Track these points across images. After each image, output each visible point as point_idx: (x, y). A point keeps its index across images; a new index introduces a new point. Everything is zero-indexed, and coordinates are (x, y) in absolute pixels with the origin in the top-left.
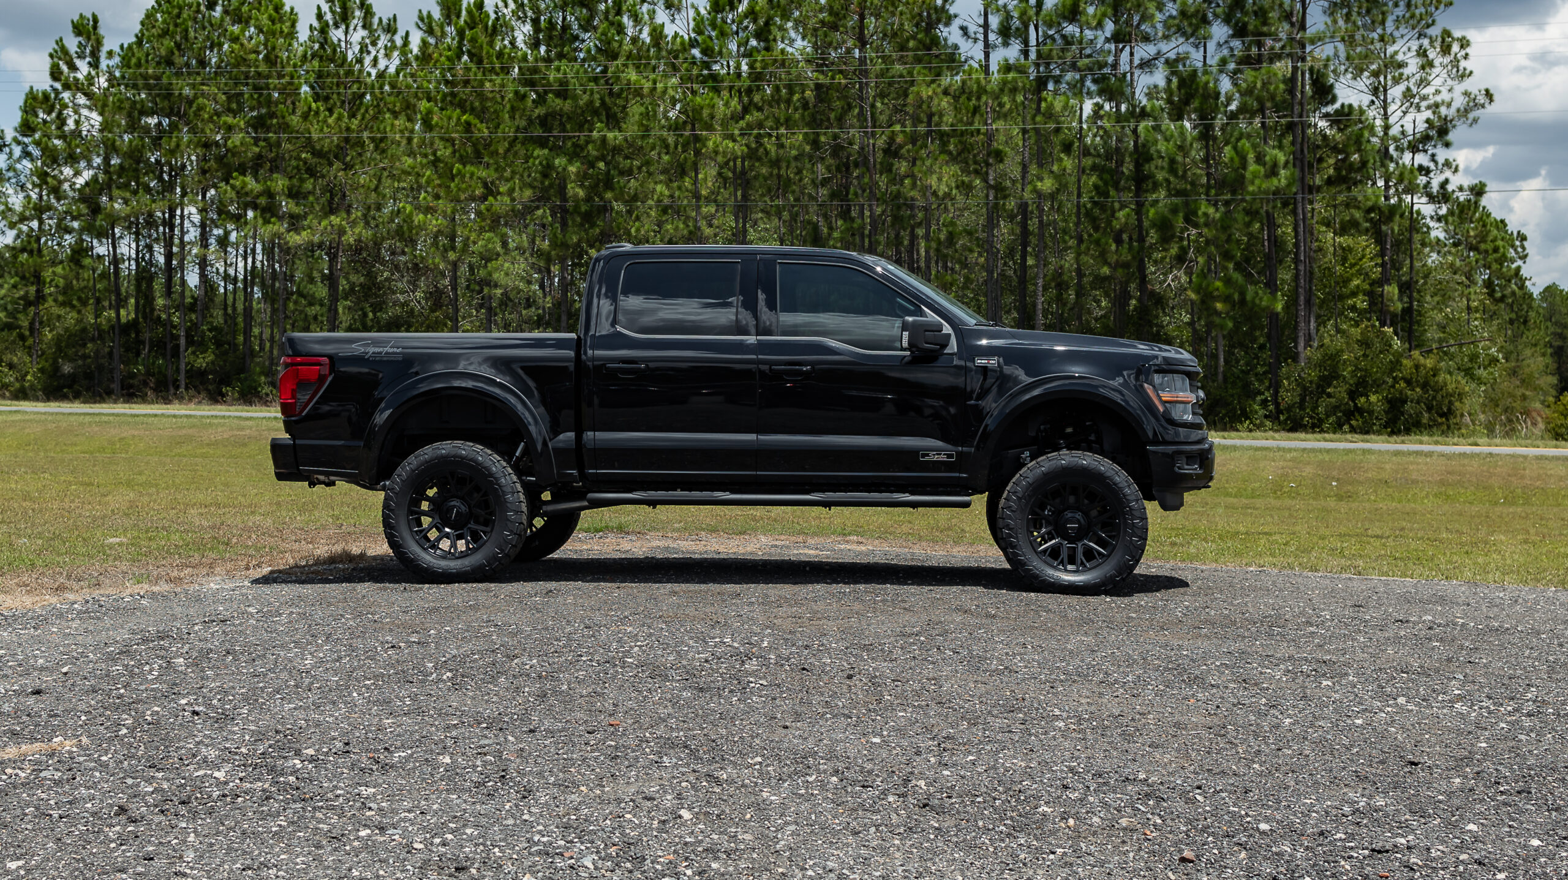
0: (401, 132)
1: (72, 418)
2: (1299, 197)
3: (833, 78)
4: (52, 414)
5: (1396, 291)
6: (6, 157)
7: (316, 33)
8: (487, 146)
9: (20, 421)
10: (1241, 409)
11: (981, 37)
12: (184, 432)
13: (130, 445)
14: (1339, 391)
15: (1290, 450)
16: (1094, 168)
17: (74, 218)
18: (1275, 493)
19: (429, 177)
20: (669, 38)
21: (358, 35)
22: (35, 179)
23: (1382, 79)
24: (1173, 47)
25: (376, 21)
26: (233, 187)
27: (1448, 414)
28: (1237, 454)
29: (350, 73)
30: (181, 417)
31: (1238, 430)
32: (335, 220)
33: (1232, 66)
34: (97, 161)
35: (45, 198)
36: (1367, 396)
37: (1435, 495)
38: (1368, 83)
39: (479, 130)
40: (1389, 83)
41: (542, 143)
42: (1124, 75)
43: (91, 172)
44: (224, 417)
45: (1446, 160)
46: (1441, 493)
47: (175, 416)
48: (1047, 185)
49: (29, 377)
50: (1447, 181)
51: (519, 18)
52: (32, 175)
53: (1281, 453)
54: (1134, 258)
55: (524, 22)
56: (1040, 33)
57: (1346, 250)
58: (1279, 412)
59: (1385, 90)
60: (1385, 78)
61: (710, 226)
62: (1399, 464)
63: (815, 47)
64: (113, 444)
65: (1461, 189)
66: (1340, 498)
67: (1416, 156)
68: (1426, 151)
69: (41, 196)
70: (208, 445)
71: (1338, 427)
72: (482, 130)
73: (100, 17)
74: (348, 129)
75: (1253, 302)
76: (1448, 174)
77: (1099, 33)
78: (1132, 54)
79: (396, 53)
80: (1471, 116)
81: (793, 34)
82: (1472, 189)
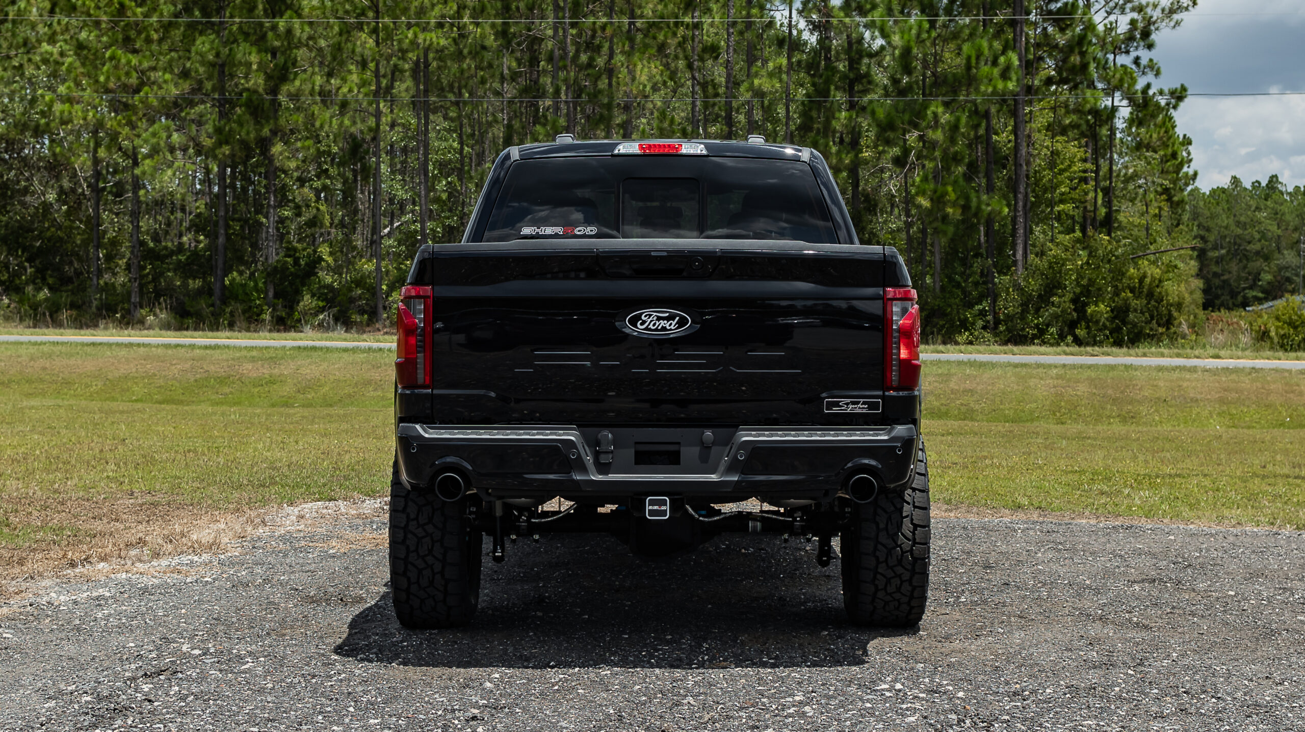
2: (1020, 98)
5: (1100, 196)
10: (959, 320)
14: (1062, 302)
27: (1168, 322)
31: (957, 343)
45: (1151, 60)
50: (1148, 86)
58: (997, 322)
65: (1161, 93)
67: (1118, 57)
68: (1128, 53)
71: (1061, 338)
76: (1150, 77)
80: (1176, 17)
82: (1172, 93)
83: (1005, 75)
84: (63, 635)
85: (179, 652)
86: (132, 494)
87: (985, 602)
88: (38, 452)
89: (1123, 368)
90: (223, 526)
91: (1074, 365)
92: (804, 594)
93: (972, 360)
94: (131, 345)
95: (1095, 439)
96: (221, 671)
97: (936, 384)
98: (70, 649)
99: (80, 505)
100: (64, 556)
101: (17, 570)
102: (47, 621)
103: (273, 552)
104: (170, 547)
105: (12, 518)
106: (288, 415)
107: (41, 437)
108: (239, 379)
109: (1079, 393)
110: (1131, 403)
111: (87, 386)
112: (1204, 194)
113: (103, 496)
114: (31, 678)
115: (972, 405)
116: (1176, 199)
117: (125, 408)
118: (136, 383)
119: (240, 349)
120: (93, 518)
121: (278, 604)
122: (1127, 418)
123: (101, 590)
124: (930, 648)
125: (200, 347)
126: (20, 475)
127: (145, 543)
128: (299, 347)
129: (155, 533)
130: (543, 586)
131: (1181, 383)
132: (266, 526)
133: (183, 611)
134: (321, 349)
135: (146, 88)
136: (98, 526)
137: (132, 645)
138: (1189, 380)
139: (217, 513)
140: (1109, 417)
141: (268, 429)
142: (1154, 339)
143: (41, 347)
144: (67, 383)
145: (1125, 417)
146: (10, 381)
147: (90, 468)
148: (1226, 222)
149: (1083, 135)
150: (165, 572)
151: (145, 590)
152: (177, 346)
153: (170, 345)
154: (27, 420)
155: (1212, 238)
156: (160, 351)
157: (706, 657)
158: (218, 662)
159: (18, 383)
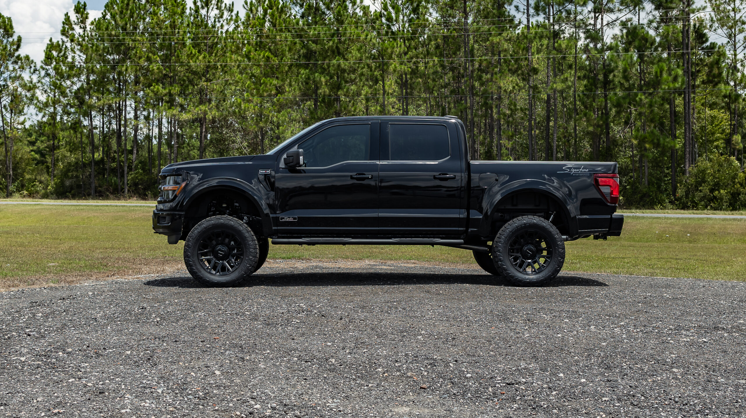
0: (235, 61)
1: (65, 208)
2: (687, 90)
3: (451, 33)
4: (56, 205)
5: (740, 138)
6: (37, 76)
7: (193, 11)
8: (277, 69)
9: (39, 209)
11: (526, 11)
12: (120, 214)
13: (92, 220)
15: (671, 218)
16: (585, 77)
17: (72, 107)
18: (658, 240)
19: (249, 84)
20: (372, 13)
21: (214, 12)
22: (52, 87)
23: (733, 30)
24: (624, 15)
25: (223, 5)
26: (153, 91)
28: (643, 221)
29: (211, 32)
30: (120, 206)
31: (655, 209)
32: (203, 107)
33: (655, 24)
34: (83, 77)
35: (57, 97)
37: (738, 240)
38: (726, 32)
39: (274, 61)
40: (737, 33)
41: (306, 66)
42: (599, 30)
43: (80, 84)
44: (141, 206)
46: (741, 239)
47: (116, 206)
48: (559, 86)
49: (49, 187)
51: (294, 3)
52: (50, 85)
53: (666, 220)
54: (604, 122)
55: (296, 5)
56: (555, 9)
57: (713, 118)
58: (676, 200)
59: (735, 36)
60: (735, 30)
61: (393, 108)
62: (723, 225)
63: (442, 16)
64: (84, 220)
66: (690, 242)
69: (55, 96)
70: (131, 220)
71: (705, 207)
72: (275, 61)
73: (87, 4)
74: (209, 62)
75: (664, 144)
77: (585, 8)
78: (602, 19)
79: (232, 22)
81: (431, 10)
83: (675, 79)
149: (723, 108)
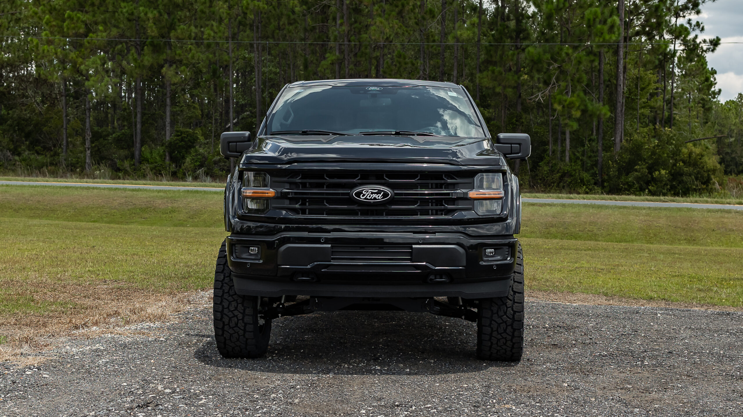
10: (580, 179)
14: (641, 168)
27: (707, 182)
36: (659, 171)
45: (698, 22)
50: (696, 37)
58: (603, 181)
65: (705, 41)
67: (678, 19)
68: (684, 17)
75: (592, 111)
76: (697, 32)
82: (711, 42)
83: (611, 30)
84: (80, 376)
85: (156, 391)
86: (105, 282)
87: (661, 365)
88: (44, 254)
89: (686, 210)
90: (164, 303)
91: (656, 208)
92: (542, 357)
93: (593, 203)
94: (88, 188)
95: (680, 254)
96: (186, 404)
97: (572, 218)
98: (86, 386)
99: (75, 289)
100: (70, 321)
101: (43, 331)
102: (69, 366)
103: (199, 321)
104: (135, 317)
105: (36, 297)
106: (188, 232)
107: (44, 244)
108: (154, 209)
109: (660, 225)
110: (693, 231)
111: (64, 212)
112: (722, 104)
113: (88, 283)
114: (65, 406)
115: (595, 231)
116: (707, 107)
117: (90, 227)
118: (93, 211)
119: (153, 191)
120: (84, 297)
121: (211, 357)
122: (692, 241)
123: (97, 345)
124: (638, 397)
125: (130, 190)
126: (36, 269)
127: (119, 314)
128: (188, 191)
129: (124, 308)
130: (375, 348)
131: (723, 220)
132: (191, 304)
133: (152, 361)
134: (201, 192)
135: (91, 35)
136: (88, 302)
137: (125, 384)
138: (727, 218)
139: (159, 295)
140: (679, 240)
141: (178, 241)
142: (699, 192)
143: (36, 189)
144: (53, 211)
145: (689, 240)
146: (19, 209)
147: (77, 265)
148: (734, 121)
149: (656, 67)
150: (134, 334)
151: (125, 346)
152: (116, 189)
153: (112, 188)
154: (34, 233)
155: (726, 131)
156: (106, 192)
157: (494, 401)
158: (183, 398)
159: (23, 210)
